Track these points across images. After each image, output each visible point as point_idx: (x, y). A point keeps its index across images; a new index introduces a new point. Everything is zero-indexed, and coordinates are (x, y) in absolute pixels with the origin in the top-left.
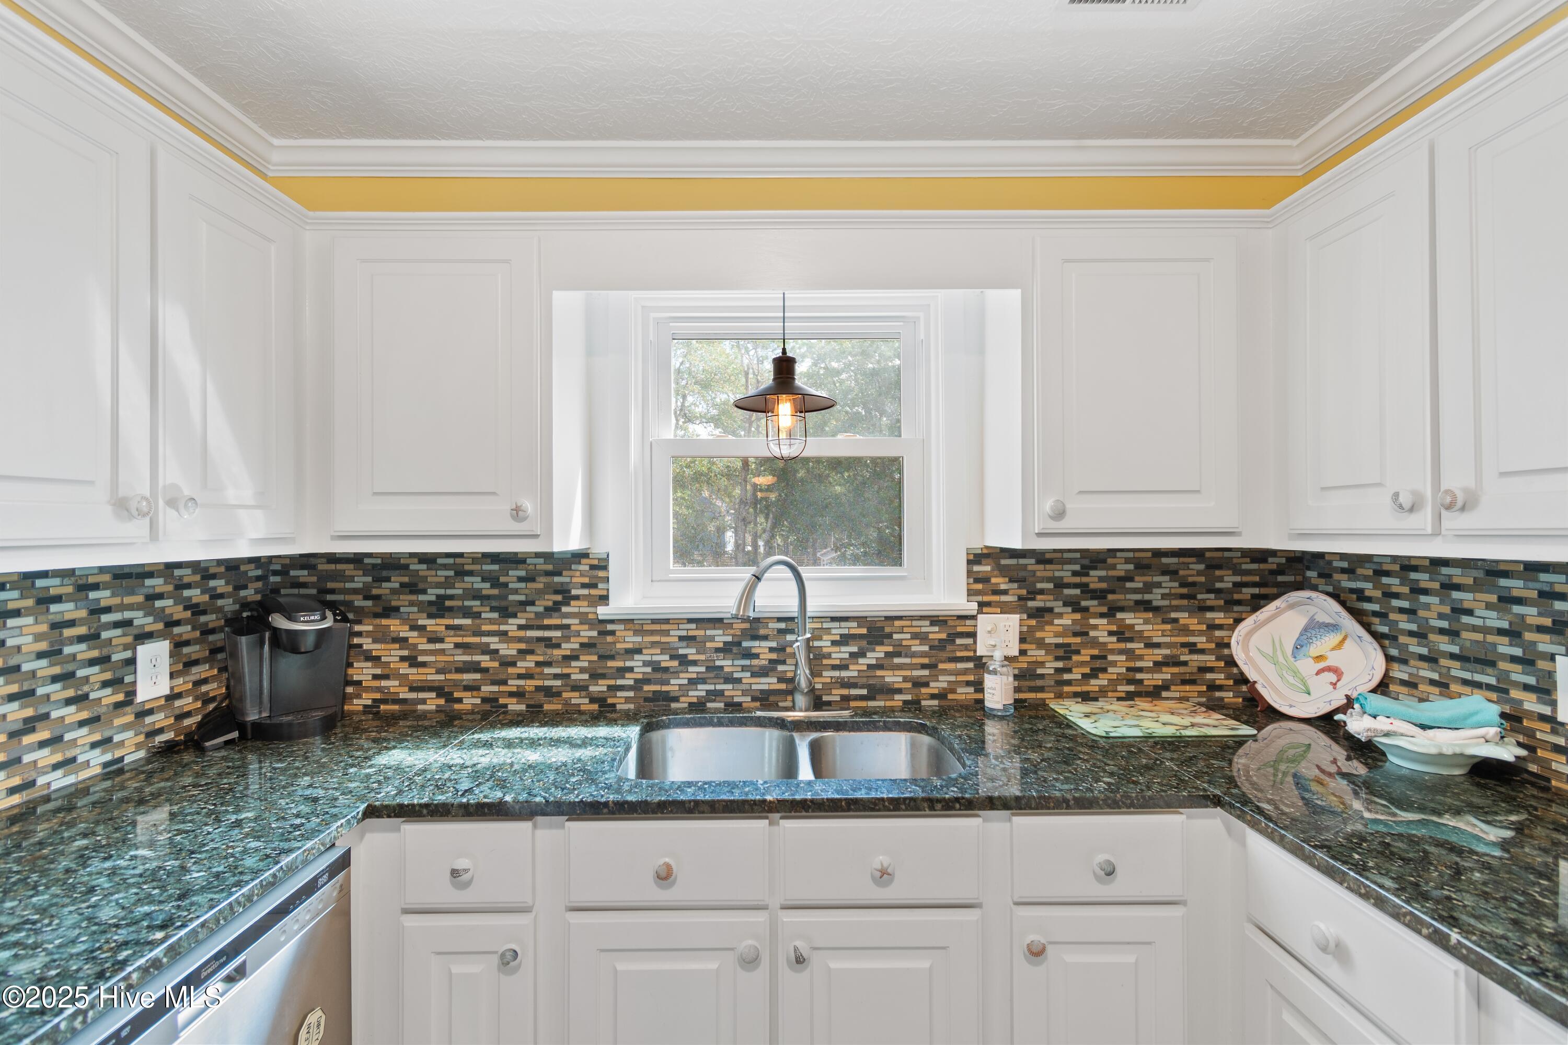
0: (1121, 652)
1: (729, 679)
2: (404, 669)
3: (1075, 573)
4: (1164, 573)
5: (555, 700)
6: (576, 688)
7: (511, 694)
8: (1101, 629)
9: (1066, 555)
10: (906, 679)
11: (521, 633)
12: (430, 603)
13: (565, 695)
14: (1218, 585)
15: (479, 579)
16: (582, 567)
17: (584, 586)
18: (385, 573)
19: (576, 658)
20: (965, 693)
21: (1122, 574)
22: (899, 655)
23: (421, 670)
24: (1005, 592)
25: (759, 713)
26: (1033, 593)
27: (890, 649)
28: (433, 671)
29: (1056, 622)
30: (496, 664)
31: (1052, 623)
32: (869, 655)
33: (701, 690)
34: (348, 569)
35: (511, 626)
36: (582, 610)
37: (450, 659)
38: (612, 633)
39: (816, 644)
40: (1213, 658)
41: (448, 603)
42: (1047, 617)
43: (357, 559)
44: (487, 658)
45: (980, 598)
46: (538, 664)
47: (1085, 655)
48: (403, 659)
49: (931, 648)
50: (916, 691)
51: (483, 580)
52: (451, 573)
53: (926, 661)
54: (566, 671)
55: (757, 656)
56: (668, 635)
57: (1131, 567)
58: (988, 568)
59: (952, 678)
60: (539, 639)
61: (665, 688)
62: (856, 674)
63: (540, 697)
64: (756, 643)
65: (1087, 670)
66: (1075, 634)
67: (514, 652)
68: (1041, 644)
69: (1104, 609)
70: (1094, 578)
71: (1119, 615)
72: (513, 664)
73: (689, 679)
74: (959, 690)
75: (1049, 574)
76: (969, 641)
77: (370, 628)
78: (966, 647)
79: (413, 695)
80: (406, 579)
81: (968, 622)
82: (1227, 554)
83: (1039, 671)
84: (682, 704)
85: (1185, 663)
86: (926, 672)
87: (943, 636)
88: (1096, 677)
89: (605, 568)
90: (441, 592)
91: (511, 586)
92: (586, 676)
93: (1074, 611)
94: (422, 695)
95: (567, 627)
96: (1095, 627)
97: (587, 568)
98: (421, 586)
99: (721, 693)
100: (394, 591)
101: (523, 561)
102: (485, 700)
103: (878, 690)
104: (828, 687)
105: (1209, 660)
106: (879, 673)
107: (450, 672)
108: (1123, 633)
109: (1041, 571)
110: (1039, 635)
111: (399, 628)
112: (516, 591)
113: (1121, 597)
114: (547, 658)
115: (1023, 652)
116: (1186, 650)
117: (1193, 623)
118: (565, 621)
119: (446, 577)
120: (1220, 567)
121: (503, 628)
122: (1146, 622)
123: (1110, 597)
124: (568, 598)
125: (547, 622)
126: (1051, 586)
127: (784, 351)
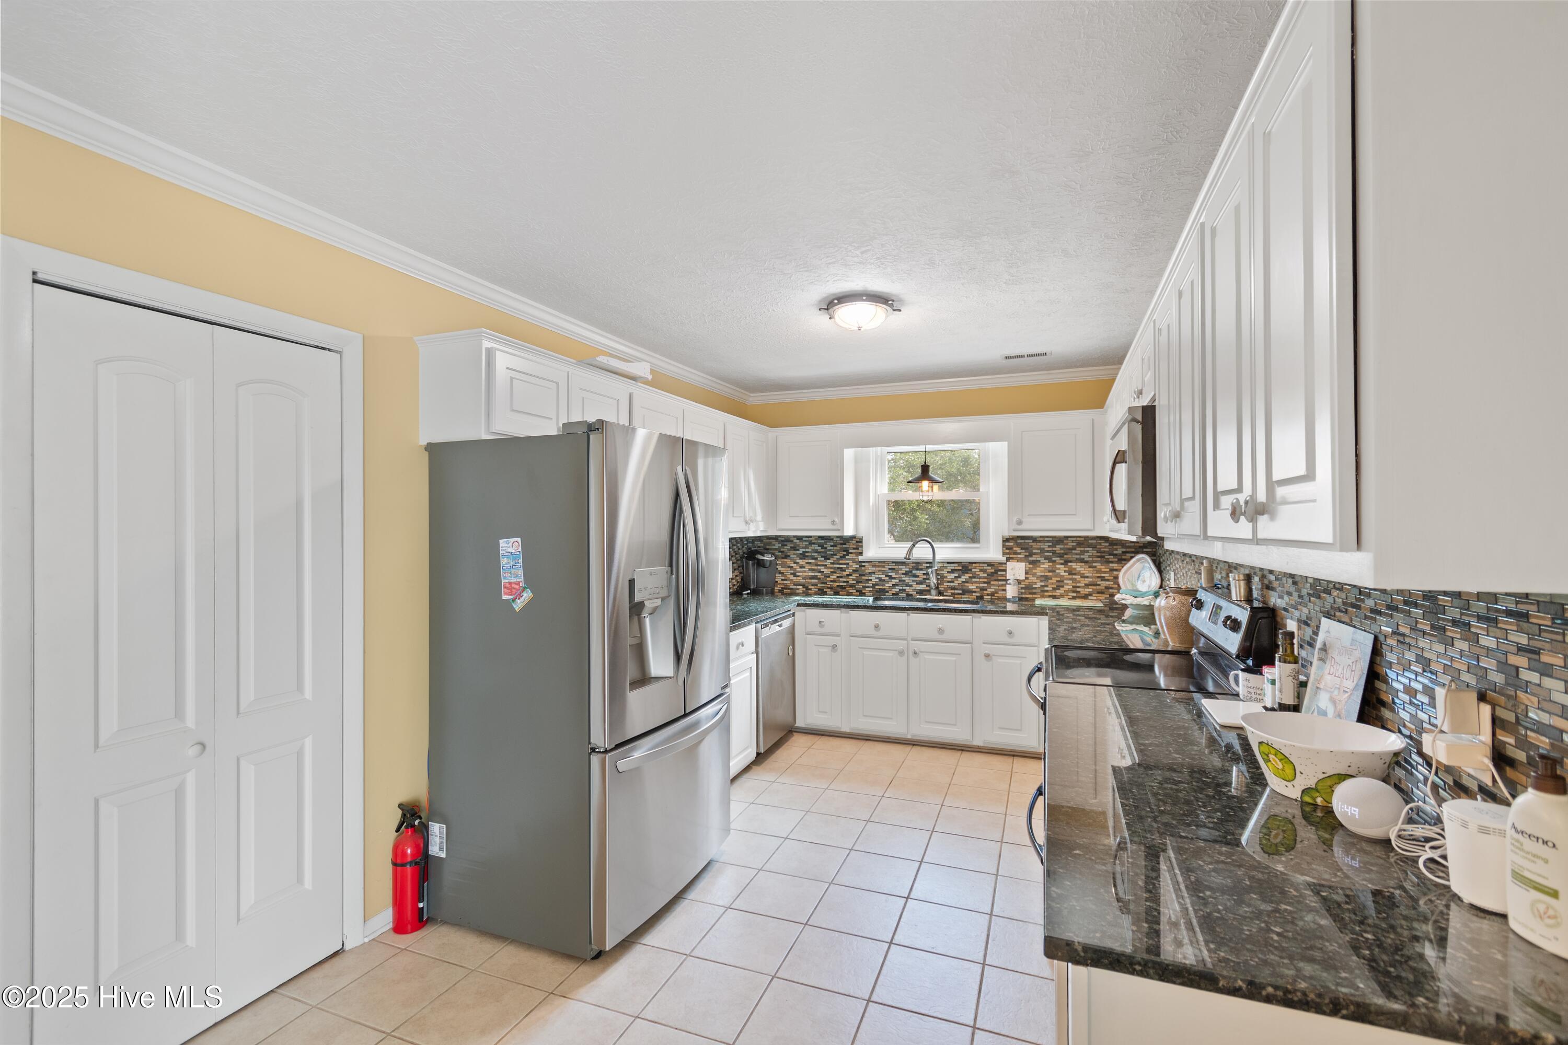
0: (1070, 579)
1: (908, 585)
2: (792, 577)
3: (1049, 546)
4: (1089, 547)
5: (844, 590)
6: (851, 586)
7: (828, 588)
8: (1061, 570)
10: (977, 587)
11: (832, 566)
12: (801, 554)
13: (847, 589)
14: (1115, 552)
15: (817, 545)
16: (853, 542)
18: (785, 543)
19: (851, 575)
20: (1001, 594)
21: (1071, 547)
22: (974, 578)
23: (797, 578)
24: (1019, 554)
25: (918, 597)
26: (1031, 555)
27: (971, 575)
28: (801, 578)
29: (1041, 566)
30: (823, 577)
31: (1040, 567)
32: (962, 577)
33: (897, 589)
34: (774, 541)
35: (828, 563)
36: (853, 558)
37: (807, 574)
38: (864, 566)
39: (941, 572)
40: (1112, 583)
41: (807, 554)
42: (1038, 564)
43: (776, 538)
44: (820, 574)
45: (1008, 556)
46: (838, 577)
47: (1054, 580)
48: (791, 574)
49: (988, 575)
50: (981, 592)
51: (819, 546)
52: (808, 543)
53: (985, 580)
54: (848, 580)
55: (918, 576)
56: (885, 568)
57: (1075, 544)
58: (1012, 544)
59: (997, 588)
60: (838, 568)
61: (883, 588)
62: (957, 584)
63: (839, 589)
64: (918, 572)
65: (1055, 586)
66: (1049, 571)
67: (829, 572)
68: (1034, 575)
69: (1062, 561)
70: (1058, 549)
71: (1069, 564)
72: (829, 577)
73: (892, 584)
74: (1000, 592)
75: (1039, 546)
76: (1004, 573)
77: (780, 562)
78: (1002, 575)
79: (795, 587)
80: (792, 545)
81: (1004, 565)
83: (1034, 586)
84: (890, 594)
85: (1099, 585)
86: (986, 585)
87: (993, 571)
88: (1059, 589)
89: (861, 542)
90: (804, 550)
91: (828, 548)
92: (855, 582)
93: (1049, 562)
94: (798, 587)
95: (848, 564)
96: (1059, 569)
97: (855, 542)
98: (797, 548)
99: (904, 590)
100: (788, 550)
101: (832, 539)
102: (819, 589)
103: (965, 591)
104: (946, 589)
105: (1111, 584)
106: (966, 584)
107: (807, 579)
108: (1071, 571)
109: (1035, 545)
110: (1034, 571)
111: (790, 563)
112: (830, 550)
113: (1070, 556)
114: (841, 575)
115: (1027, 578)
116: (1100, 579)
117: (1103, 568)
118: (847, 562)
119: (806, 545)
121: (825, 563)
122: (1081, 567)
123: (1065, 556)
124: (848, 553)
125: (840, 562)
126: (1039, 551)
127: (925, 463)
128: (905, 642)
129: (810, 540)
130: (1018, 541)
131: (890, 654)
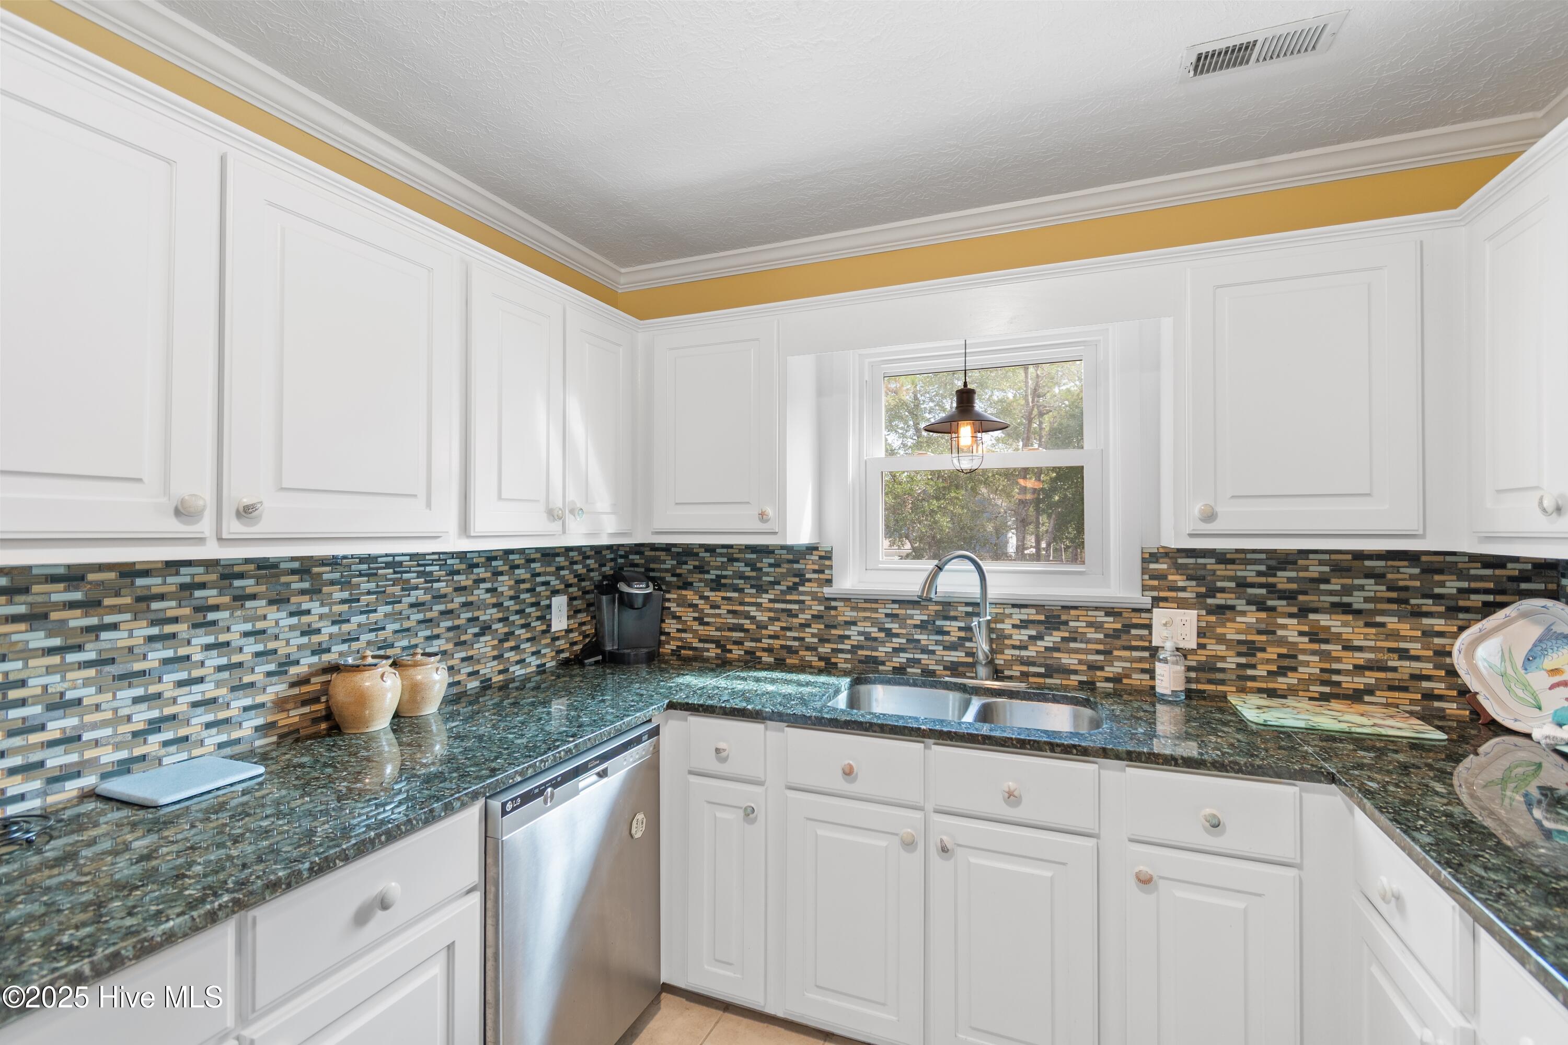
0: (1314, 653)
1: (925, 651)
2: (696, 626)
3: (1259, 574)
4: (1367, 576)
5: (794, 656)
6: (809, 648)
7: (764, 650)
8: (1291, 629)
9: (1249, 556)
10: (1081, 662)
11: (771, 605)
12: (712, 580)
13: (801, 653)
14: (1437, 590)
15: (743, 564)
16: (813, 557)
17: (815, 571)
18: (684, 559)
19: (809, 626)
20: (1138, 679)
21: (1316, 575)
22: (1074, 640)
23: (706, 628)
24: (1183, 589)
25: (947, 679)
26: (1213, 591)
27: (1067, 635)
28: (714, 629)
29: (1239, 619)
30: (754, 627)
31: (1234, 621)
32: (1046, 638)
33: (903, 658)
34: (662, 554)
35: (764, 599)
36: (813, 590)
37: (724, 621)
38: (835, 608)
39: (999, 626)
40: (1431, 666)
41: (723, 581)
42: (1229, 614)
43: (667, 548)
44: (748, 622)
45: (1155, 594)
46: (783, 628)
47: (1272, 652)
48: (695, 619)
49: (1106, 636)
50: (1091, 673)
51: (746, 565)
52: (725, 560)
53: (1101, 647)
54: (802, 635)
55: (948, 633)
56: (877, 612)
57: (1327, 569)
58: (1165, 566)
59: (1128, 665)
60: (783, 610)
61: (874, 654)
62: (1034, 654)
63: (784, 653)
64: (948, 623)
65: (1274, 668)
66: (1260, 632)
67: (766, 619)
68: (1221, 639)
69: (1294, 610)
70: (1282, 579)
71: (1312, 616)
72: (766, 628)
73: (893, 648)
74: (1134, 676)
75: (1231, 573)
76: (1146, 632)
77: (675, 596)
78: (1141, 638)
79: (701, 645)
80: (697, 563)
81: (1143, 615)
82: (1448, 558)
83: (1219, 665)
84: (888, 667)
85: (1394, 669)
86: (1101, 657)
87: (1119, 626)
88: (1285, 675)
89: (830, 558)
90: (719, 573)
91: (764, 570)
92: (816, 640)
93: (1258, 610)
94: (707, 646)
95: (803, 602)
96: (1284, 627)
97: (817, 558)
98: (706, 568)
99: (918, 661)
100: (690, 571)
101: (773, 552)
102: (747, 652)
103: (1055, 670)
104: (1009, 664)
105: (1427, 668)
106: (1056, 655)
107: (724, 630)
108: (1316, 634)
109: (1221, 570)
110: (1219, 630)
111: (693, 597)
112: (767, 574)
113: (1315, 598)
114: (788, 625)
115: (1201, 646)
116: (1396, 656)
117: (1404, 628)
118: (802, 598)
119: (722, 562)
120: (1440, 572)
121: (759, 600)
122: (1345, 624)
123: (1301, 598)
124: (803, 581)
125: (788, 597)
126: (1233, 585)
127: (965, 384)
128: (919, 815)
129: (730, 553)
130: (1180, 561)
131: (881, 842)
